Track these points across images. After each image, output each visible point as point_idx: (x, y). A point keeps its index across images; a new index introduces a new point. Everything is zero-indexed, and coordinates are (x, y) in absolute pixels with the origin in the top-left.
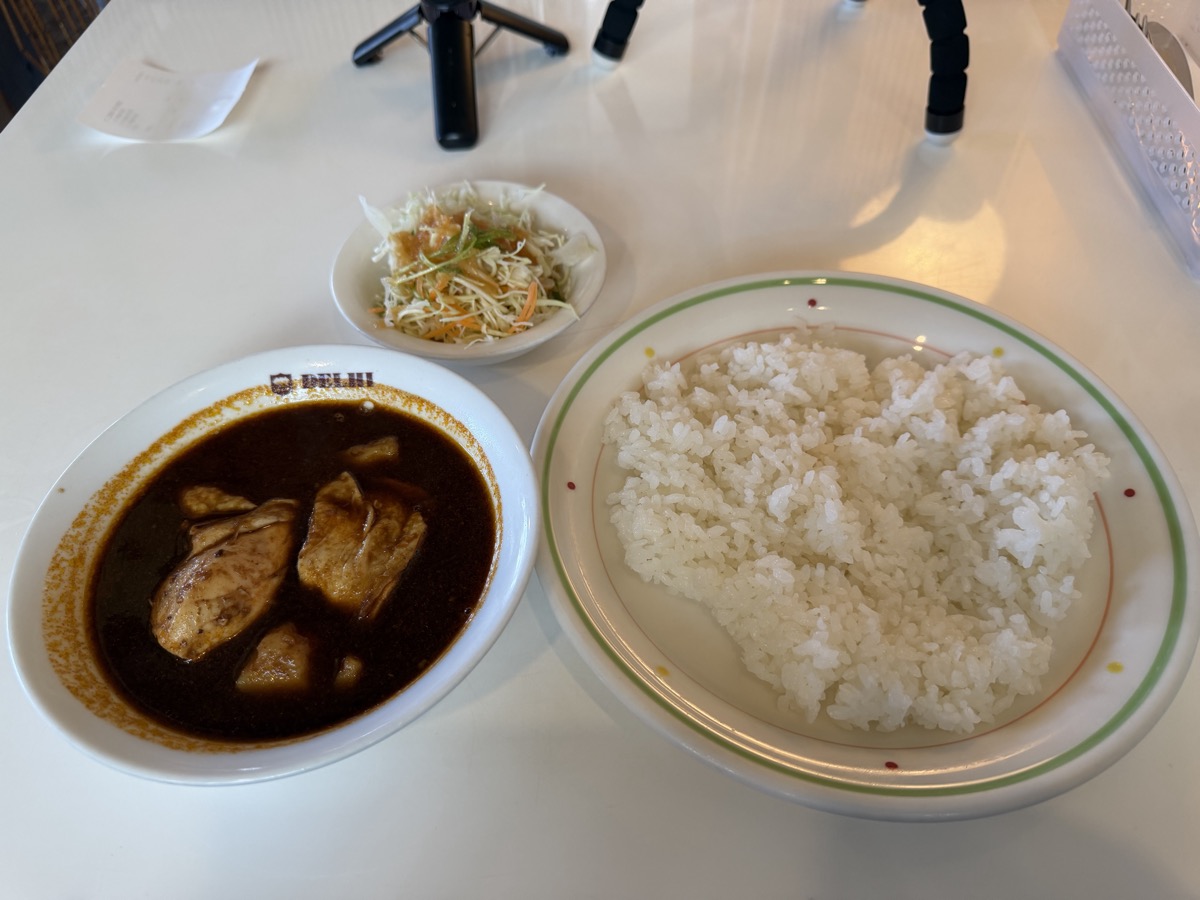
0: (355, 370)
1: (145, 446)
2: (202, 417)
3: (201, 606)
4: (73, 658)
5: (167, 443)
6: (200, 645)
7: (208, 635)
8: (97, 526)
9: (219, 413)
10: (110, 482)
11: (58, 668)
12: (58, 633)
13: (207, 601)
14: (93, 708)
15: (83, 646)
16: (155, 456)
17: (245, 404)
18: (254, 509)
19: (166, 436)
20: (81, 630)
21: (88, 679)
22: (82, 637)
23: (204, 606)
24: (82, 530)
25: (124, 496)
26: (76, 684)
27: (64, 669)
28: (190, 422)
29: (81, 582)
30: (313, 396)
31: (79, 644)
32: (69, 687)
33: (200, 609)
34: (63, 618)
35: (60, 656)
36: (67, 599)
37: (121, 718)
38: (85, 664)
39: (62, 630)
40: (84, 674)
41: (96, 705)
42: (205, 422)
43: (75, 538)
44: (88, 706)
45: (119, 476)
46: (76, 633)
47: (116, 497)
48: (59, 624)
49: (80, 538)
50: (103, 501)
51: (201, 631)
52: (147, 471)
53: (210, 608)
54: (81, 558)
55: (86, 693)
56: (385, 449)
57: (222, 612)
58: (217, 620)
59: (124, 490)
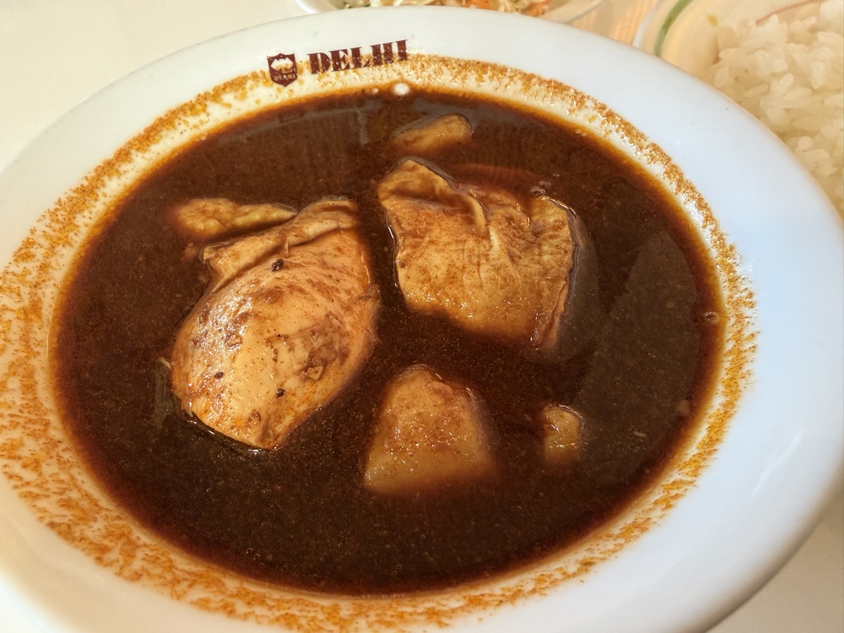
0: (381, 41)
1: (109, 153)
2: (181, 115)
3: (276, 346)
4: (49, 468)
5: (138, 149)
6: (279, 419)
7: (292, 399)
8: (53, 261)
9: (204, 110)
10: (64, 199)
11: (24, 490)
12: (14, 425)
13: (286, 337)
14: (111, 564)
15: (62, 446)
16: (124, 167)
17: (236, 97)
18: (293, 218)
19: (135, 140)
20: (54, 419)
21: (85, 504)
22: (57, 431)
23: (282, 346)
24: (30, 265)
25: (88, 221)
26: (66, 516)
27: (36, 490)
28: (166, 122)
29: (39, 344)
30: (325, 84)
31: (54, 444)
32: (52, 525)
33: (276, 352)
34: (19, 402)
35: (25, 466)
36: (21, 370)
37: (169, 577)
38: (72, 478)
39: (22, 421)
40: (74, 495)
41: (114, 555)
42: (186, 122)
43: (22, 277)
44: (99, 560)
45: (76, 191)
46: (47, 424)
47: (75, 222)
48: (15, 411)
49: (29, 278)
50: (57, 226)
51: (281, 393)
52: (115, 187)
53: (291, 349)
54: (35, 308)
55: (89, 533)
56: (453, 129)
57: (311, 356)
58: (306, 370)
59: (86, 213)
